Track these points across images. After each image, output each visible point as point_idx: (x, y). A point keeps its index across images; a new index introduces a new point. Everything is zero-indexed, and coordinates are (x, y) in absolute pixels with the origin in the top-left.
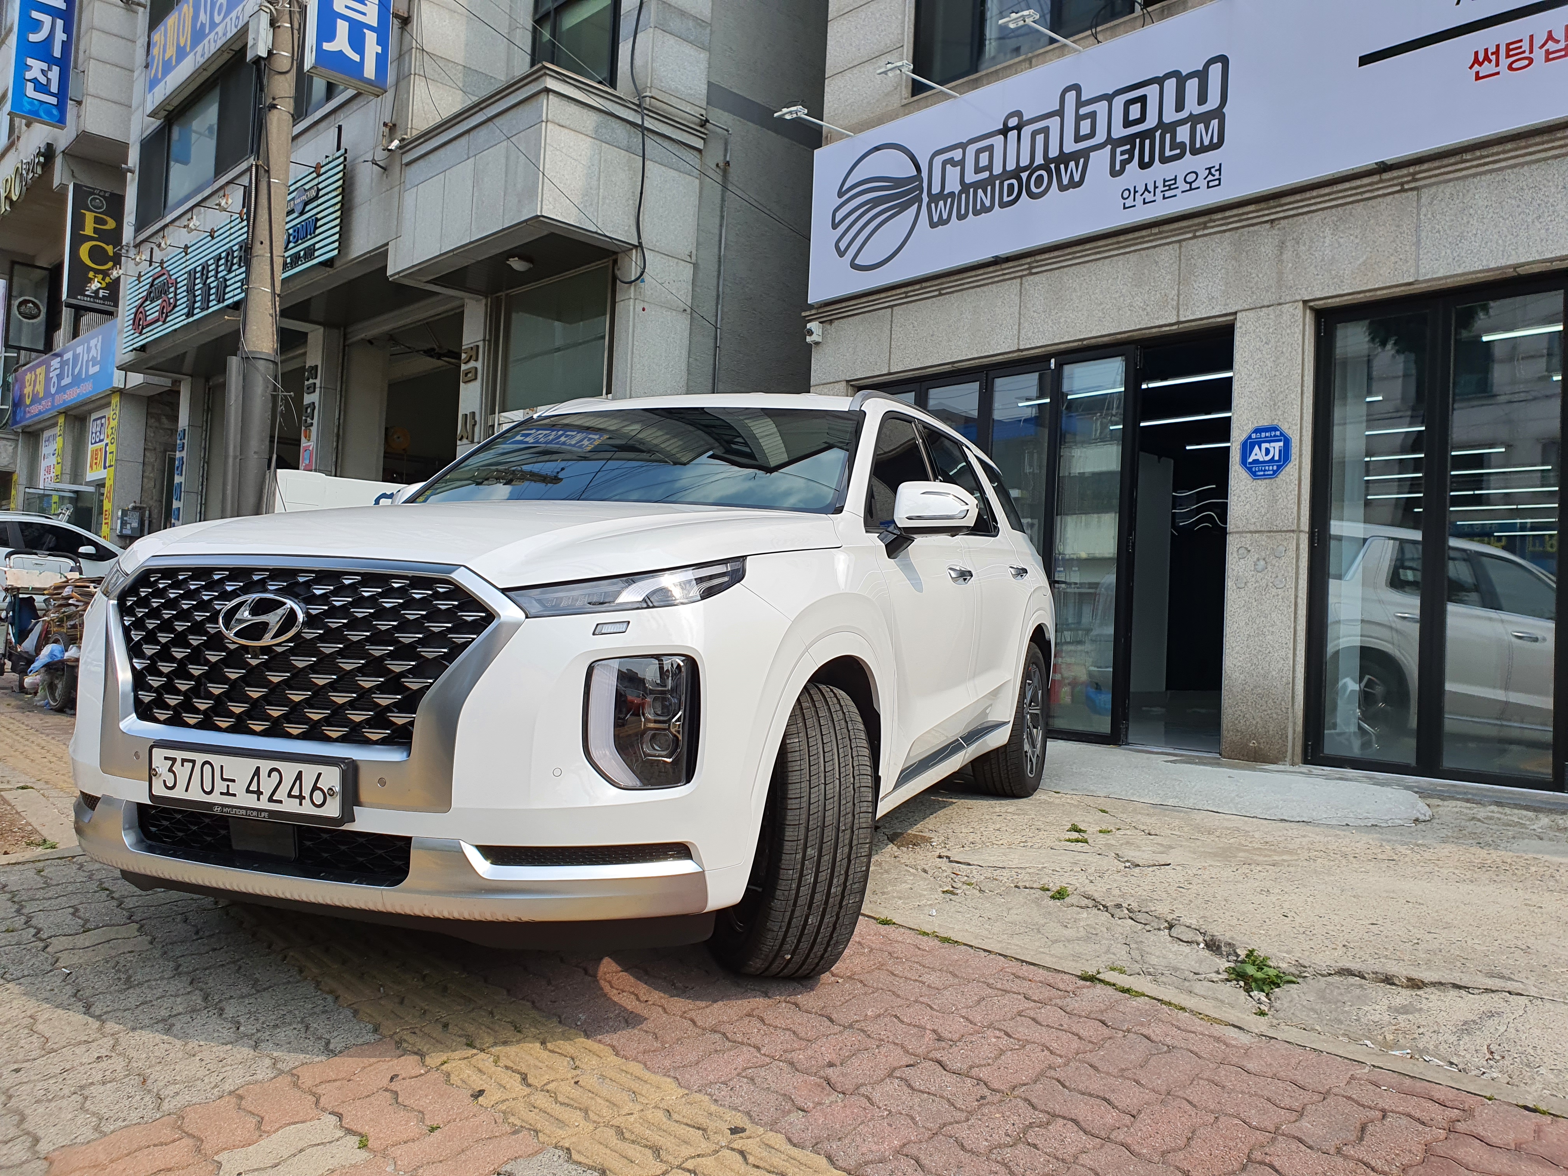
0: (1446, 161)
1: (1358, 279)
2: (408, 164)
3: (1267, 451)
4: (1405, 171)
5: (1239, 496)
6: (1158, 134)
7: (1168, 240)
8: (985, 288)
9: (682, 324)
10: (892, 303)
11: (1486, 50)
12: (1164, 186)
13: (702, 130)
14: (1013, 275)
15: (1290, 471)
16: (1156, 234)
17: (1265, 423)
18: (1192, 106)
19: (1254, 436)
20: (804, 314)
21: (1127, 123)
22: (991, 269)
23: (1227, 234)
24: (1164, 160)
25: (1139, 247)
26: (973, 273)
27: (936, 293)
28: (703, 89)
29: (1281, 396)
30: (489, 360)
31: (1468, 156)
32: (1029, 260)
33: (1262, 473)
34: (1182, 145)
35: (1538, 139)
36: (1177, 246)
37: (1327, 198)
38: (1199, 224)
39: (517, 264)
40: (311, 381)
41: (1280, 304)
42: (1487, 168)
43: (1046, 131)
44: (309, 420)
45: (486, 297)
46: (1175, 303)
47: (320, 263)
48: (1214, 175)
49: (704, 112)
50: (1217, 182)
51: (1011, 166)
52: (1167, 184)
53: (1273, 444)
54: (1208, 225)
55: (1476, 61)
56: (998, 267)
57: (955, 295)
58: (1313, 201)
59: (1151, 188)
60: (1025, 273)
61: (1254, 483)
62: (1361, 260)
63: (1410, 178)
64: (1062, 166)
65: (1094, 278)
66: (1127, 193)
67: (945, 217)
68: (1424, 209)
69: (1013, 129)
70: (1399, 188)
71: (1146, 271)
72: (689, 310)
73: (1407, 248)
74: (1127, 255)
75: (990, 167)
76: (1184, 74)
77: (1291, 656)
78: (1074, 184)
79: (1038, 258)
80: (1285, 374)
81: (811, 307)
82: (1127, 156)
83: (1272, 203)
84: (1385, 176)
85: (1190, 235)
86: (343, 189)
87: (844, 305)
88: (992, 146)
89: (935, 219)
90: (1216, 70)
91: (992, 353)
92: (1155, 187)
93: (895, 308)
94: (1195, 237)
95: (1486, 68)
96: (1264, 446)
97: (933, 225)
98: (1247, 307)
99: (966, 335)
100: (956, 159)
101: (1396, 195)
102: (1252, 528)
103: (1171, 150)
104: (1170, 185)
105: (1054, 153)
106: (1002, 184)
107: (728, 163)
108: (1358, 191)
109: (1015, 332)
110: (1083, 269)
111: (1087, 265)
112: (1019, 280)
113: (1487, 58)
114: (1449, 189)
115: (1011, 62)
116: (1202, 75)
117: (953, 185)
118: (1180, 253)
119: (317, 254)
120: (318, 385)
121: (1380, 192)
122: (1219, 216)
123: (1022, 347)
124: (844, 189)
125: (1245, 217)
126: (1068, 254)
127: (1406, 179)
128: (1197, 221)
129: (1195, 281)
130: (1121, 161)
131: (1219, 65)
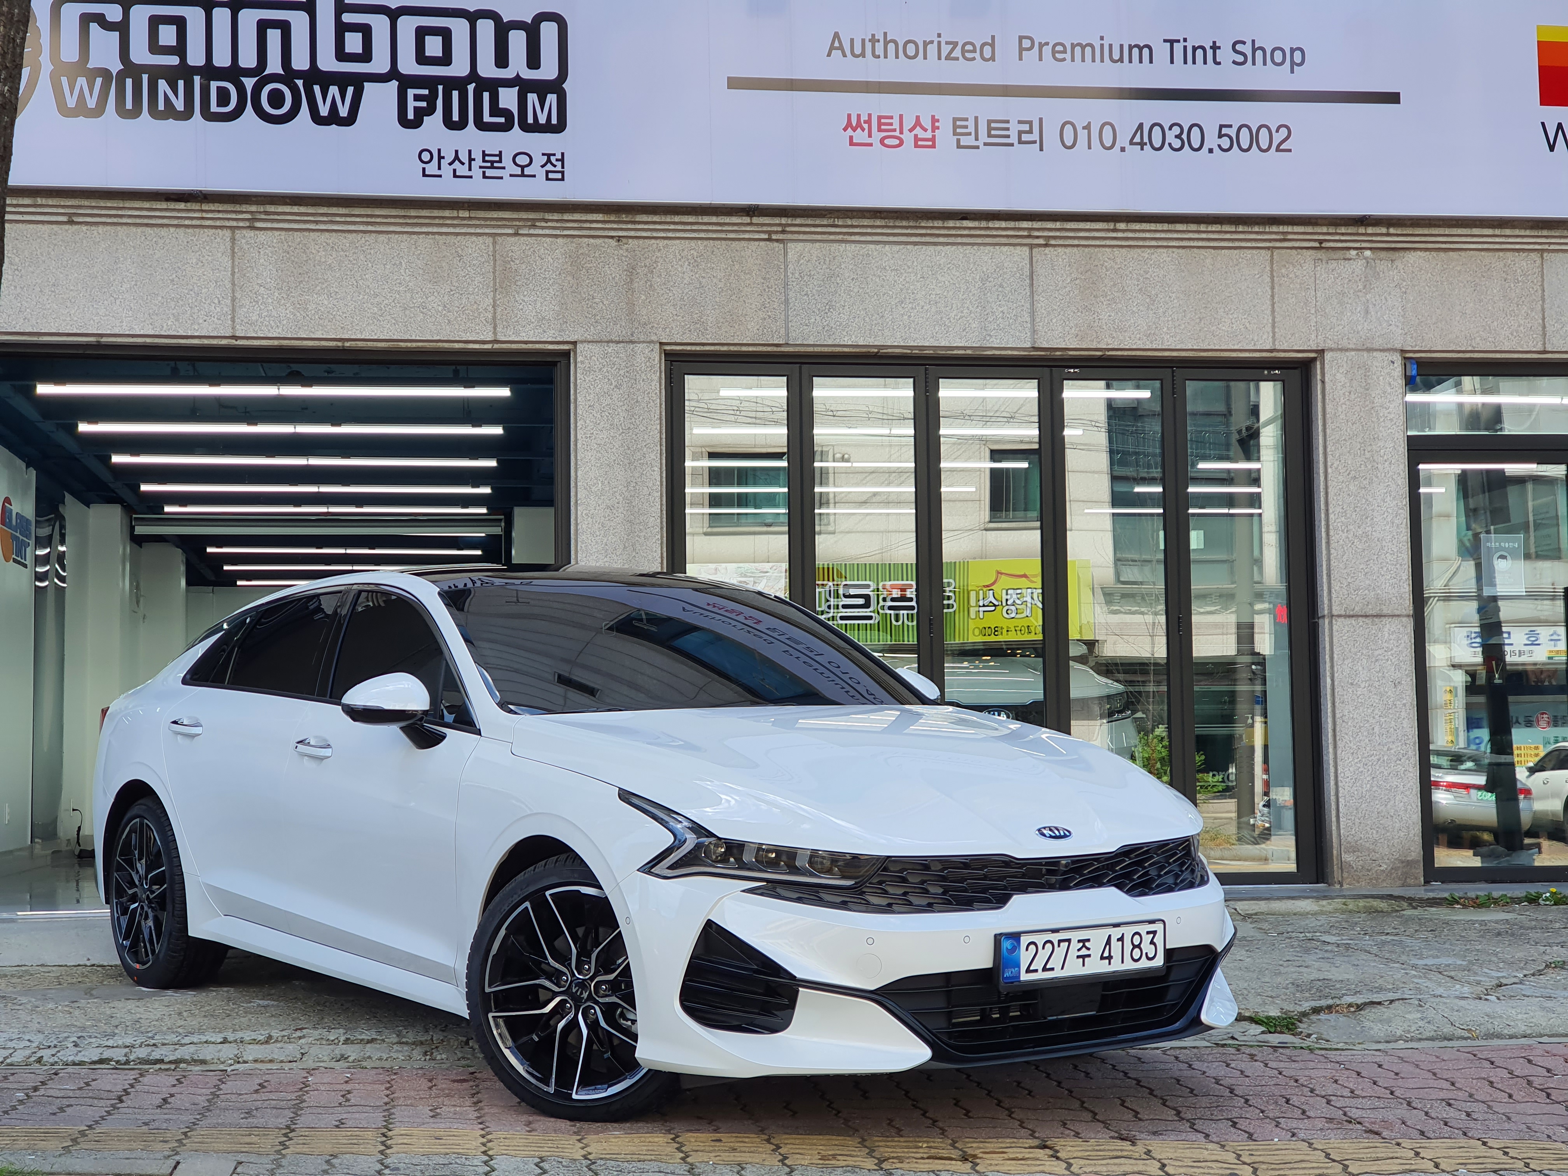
0: (818, 221)
1: (724, 330)
6: (471, 88)
7: (478, 231)
11: (859, 116)
12: (484, 161)
14: (218, 223)
16: (464, 218)
18: (519, 67)
21: (423, 59)
23: (560, 241)
24: (481, 125)
25: (435, 230)
26: (147, 205)
31: (840, 222)
32: (253, 208)
35: (904, 223)
36: (491, 240)
37: (689, 227)
38: (526, 220)
41: (632, 342)
46: (490, 315)
48: (555, 166)
50: (559, 176)
51: (222, 60)
52: (487, 158)
54: (537, 224)
55: (849, 124)
56: (195, 206)
58: (672, 227)
59: (464, 158)
60: (241, 224)
62: (727, 309)
64: (317, 89)
66: (427, 155)
67: (91, 104)
68: (791, 266)
70: (766, 236)
71: (444, 264)
73: (776, 306)
75: (179, 51)
76: (505, 20)
78: (339, 120)
79: (271, 208)
82: (424, 104)
83: (624, 217)
84: (755, 220)
85: (510, 231)
88: (183, 19)
89: (71, 102)
90: (549, 32)
92: (471, 160)
94: (516, 234)
95: (860, 136)
97: (64, 110)
98: (589, 338)
100: (107, 18)
101: (762, 243)
103: (490, 116)
104: (492, 161)
105: (300, 63)
106: (205, 83)
108: (723, 228)
109: (226, 309)
111: (351, 236)
114: (815, 250)
116: (532, 31)
117: (106, 59)
118: (495, 251)
121: (747, 236)
122: (556, 216)
123: (236, 333)
125: (588, 225)
126: (322, 215)
127: (775, 229)
128: (524, 215)
129: (518, 293)
130: (415, 108)
131: (553, 26)
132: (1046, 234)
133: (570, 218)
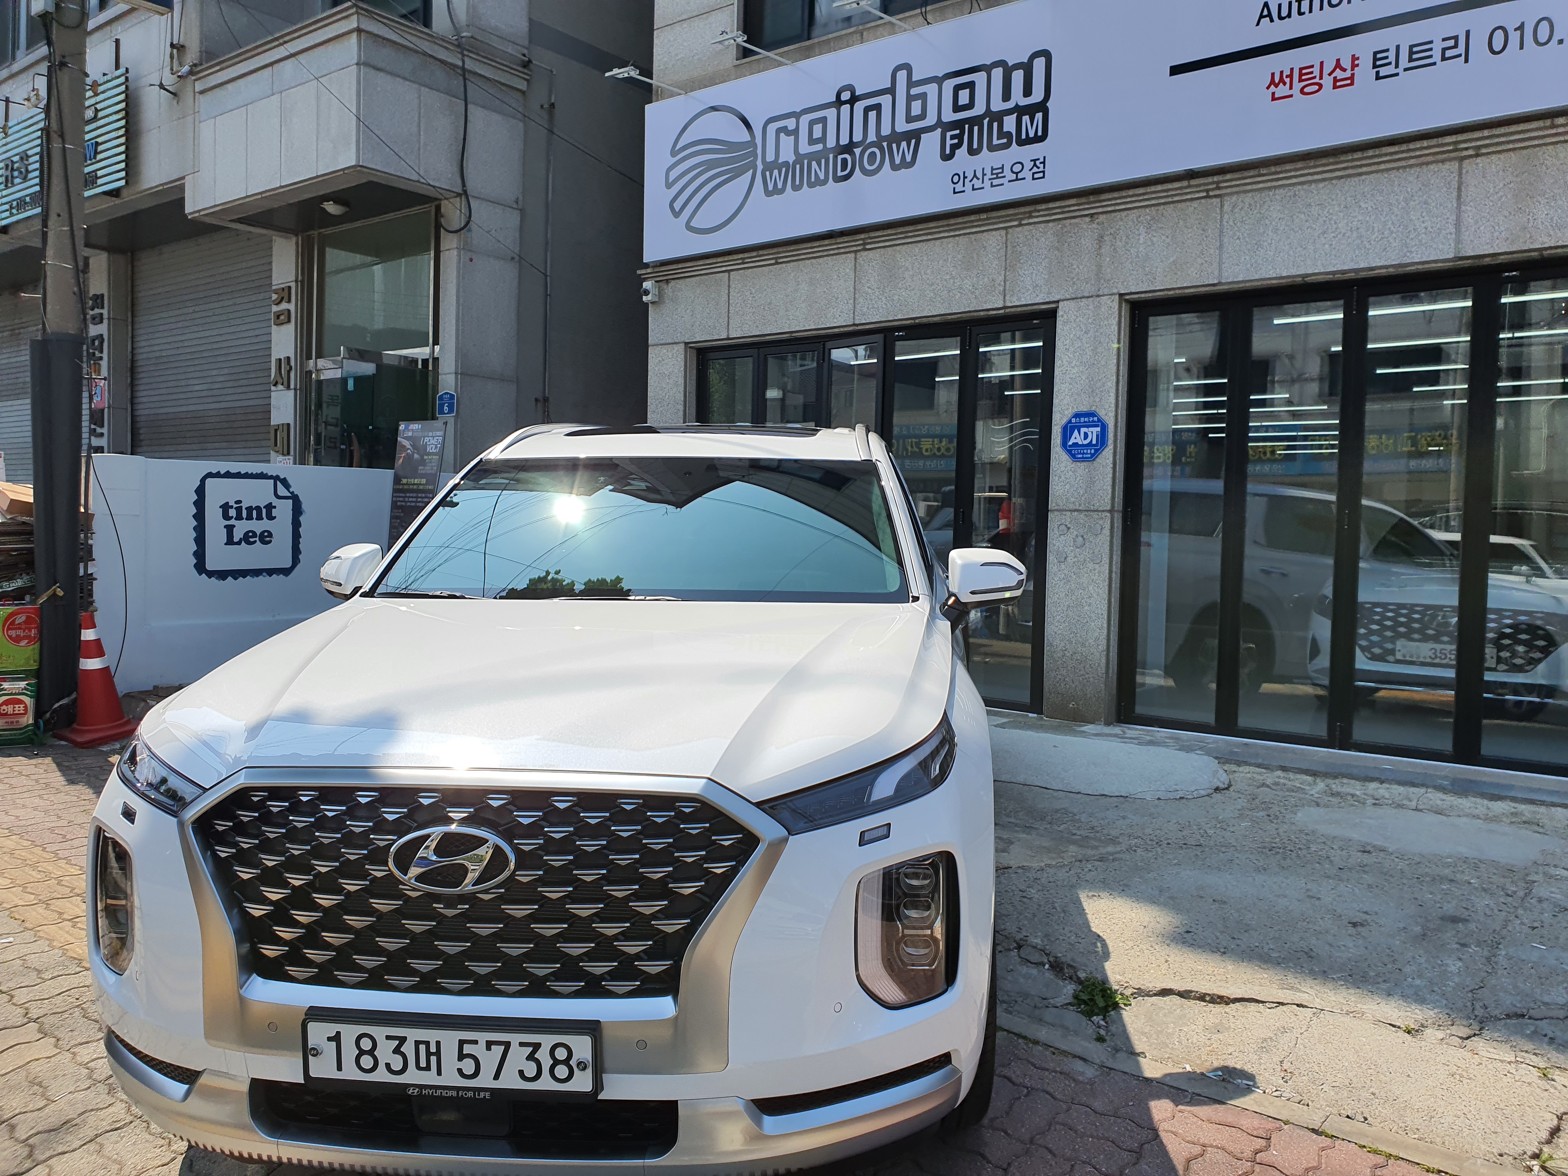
0: (1246, 174)
1: (1169, 277)
2: (202, 92)
3: (1086, 436)
4: (1210, 179)
5: (1060, 477)
6: (986, 122)
7: (996, 226)
8: (821, 260)
9: (510, 272)
10: (729, 268)
11: (1282, 72)
12: (992, 174)
13: (526, 71)
14: (847, 250)
15: (1107, 454)
16: (984, 220)
17: (1084, 409)
18: (1018, 98)
19: (1074, 420)
20: (639, 272)
21: (957, 108)
22: (827, 242)
23: (1051, 224)
24: (992, 148)
25: (968, 231)
26: (809, 245)
27: (773, 262)
28: (524, 25)
29: (1099, 384)
30: (302, 301)
31: (1263, 171)
32: (862, 236)
33: (1081, 456)
34: (1009, 134)
35: (1324, 161)
36: (1003, 232)
37: (1141, 198)
38: (1025, 213)
39: (331, 208)
40: (97, 311)
41: (1098, 296)
42: (1280, 183)
43: (878, 107)
44: (98, 354)
45: (296, 235)
46: (1002, 288)
47: (105, 193)
48: (1038, 168)
49: (525, 51)
50: (1041, 175)
51: (845, 140)
52: (994, 172)
53: (1091, 429)
54: (1033, 214)
55: (1272, 82)
56: (833, 241)
57: (792, 264)
58: (1129, 199)
59: (979, 175)
60: (859, 248)
61: (1073, 465)
62: (1172, 260)
63: (1214, 186)
64: (894, 145)
65: (925, 258)
66: (956, 178)
67: (780, 186)
68: (1226, 216)
69: (845, 102)
70: (1204, 194)
71: (975, 255)
72: (517, 258)
73: (1212, 251)
74: (957, 238)
75: (823, 139)
76: (1010, 64)
77: (1105, 625)
78: (907, 165)
79: (872, 234)
80: (1103, 363)
81: (647, 266)
82: (956, 141)
83: (1092, 198)
84: (1193, 182)
85: (1016, 223)
86: (127, 113)
87: (680, 266)
88: (825, 118)
89: (771, 188)
90: (1039, 64)
91: (828, 326)
92: (984, 175)
93: (732, 273)
94: (1020, 225)
95: (1282, 90)
96: (1083, 430)
97: (768, 193)
98: (1068, 297)
99: (803, 305)
100: (790, 129)
101: (1203, 201)
102: (1072, 507)
103: (998, 139)
104: (997, 173)
105: (886, 131)
106: (835, 158)
107: (552, 105)
108: (1169, 194)
109: (851, 306)
110: (916, 248)
111: (919, 245)
112: (853, 255)
113: (1282, 80)
114: (1248, 198)
115: (844, 32)
116: (1027, 68)
117: (787, 155)
118: (1007, 240)
119: (100, 181)
120: (106, 316)
121: (1189, 197)
122: (1044, 207)
123: (857, 322)
124: (677, 148)
125: (1067, 209)
126: (901, 233)
127: (1211, 187)
128: (1022, 210)
129: (1021, 268)
130: (951, 145)
131: (1043, 59)
132: (1473, 144)
133: (1054, 206)
